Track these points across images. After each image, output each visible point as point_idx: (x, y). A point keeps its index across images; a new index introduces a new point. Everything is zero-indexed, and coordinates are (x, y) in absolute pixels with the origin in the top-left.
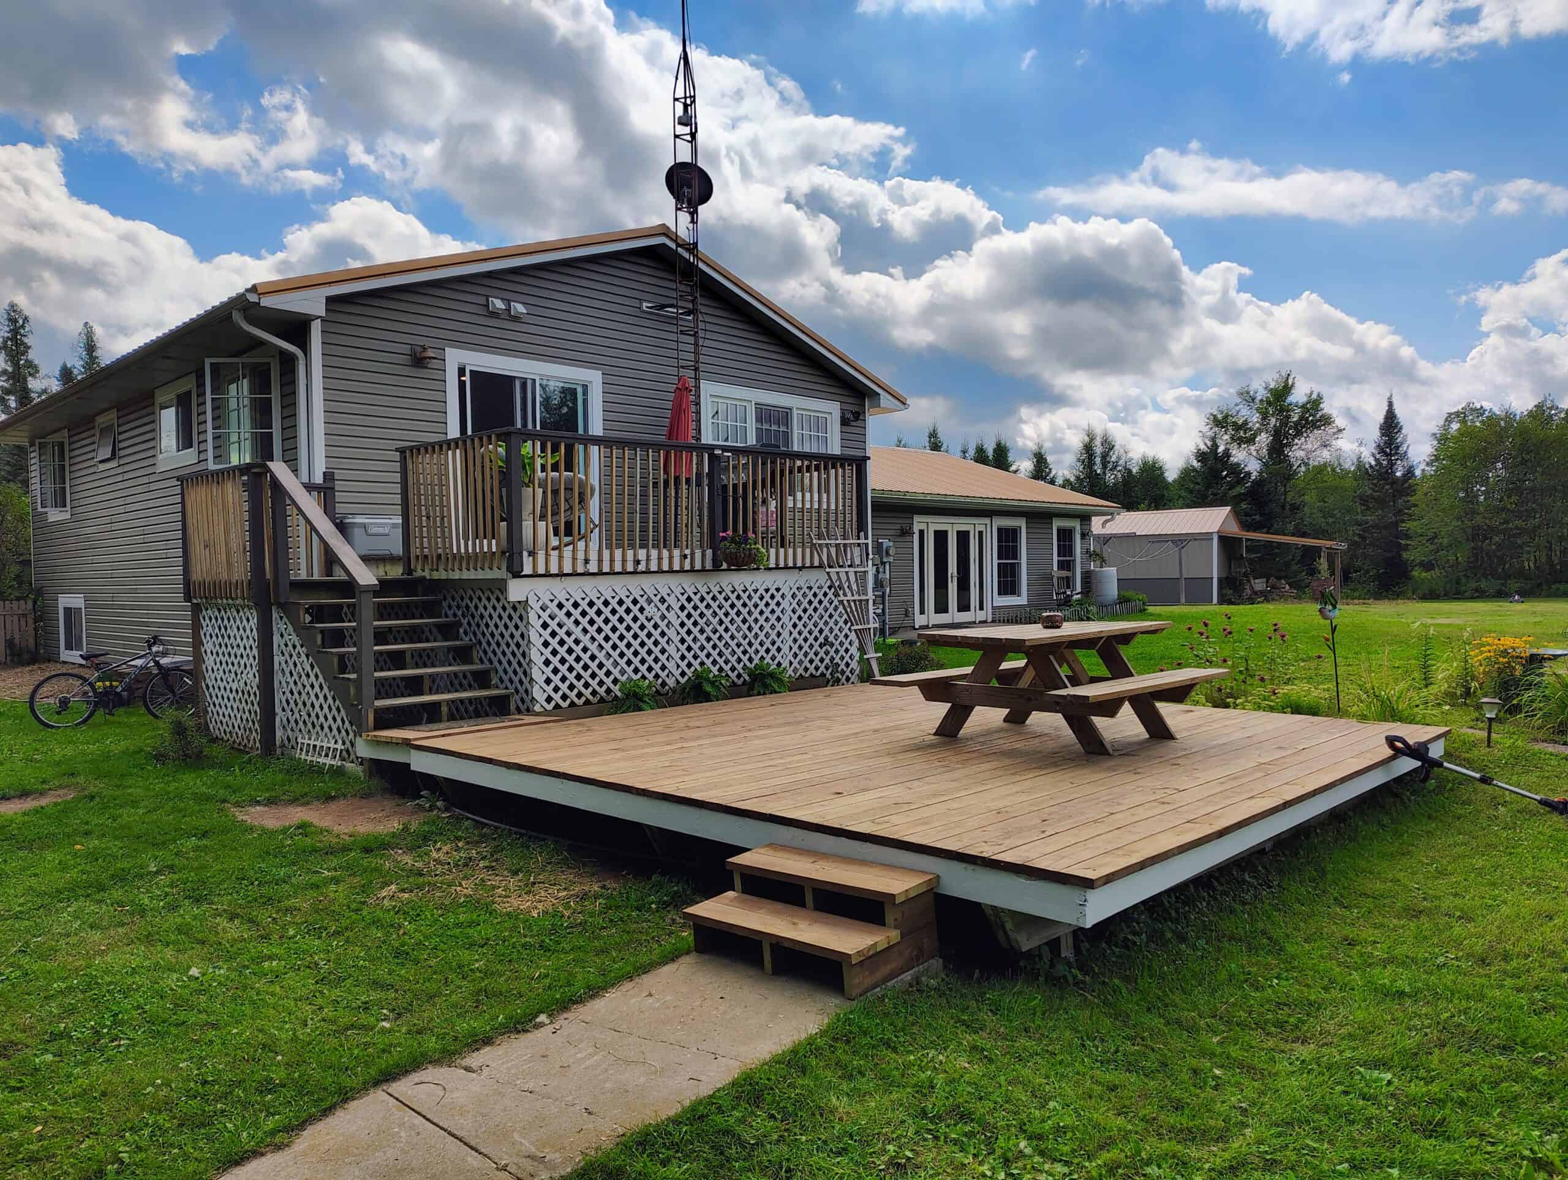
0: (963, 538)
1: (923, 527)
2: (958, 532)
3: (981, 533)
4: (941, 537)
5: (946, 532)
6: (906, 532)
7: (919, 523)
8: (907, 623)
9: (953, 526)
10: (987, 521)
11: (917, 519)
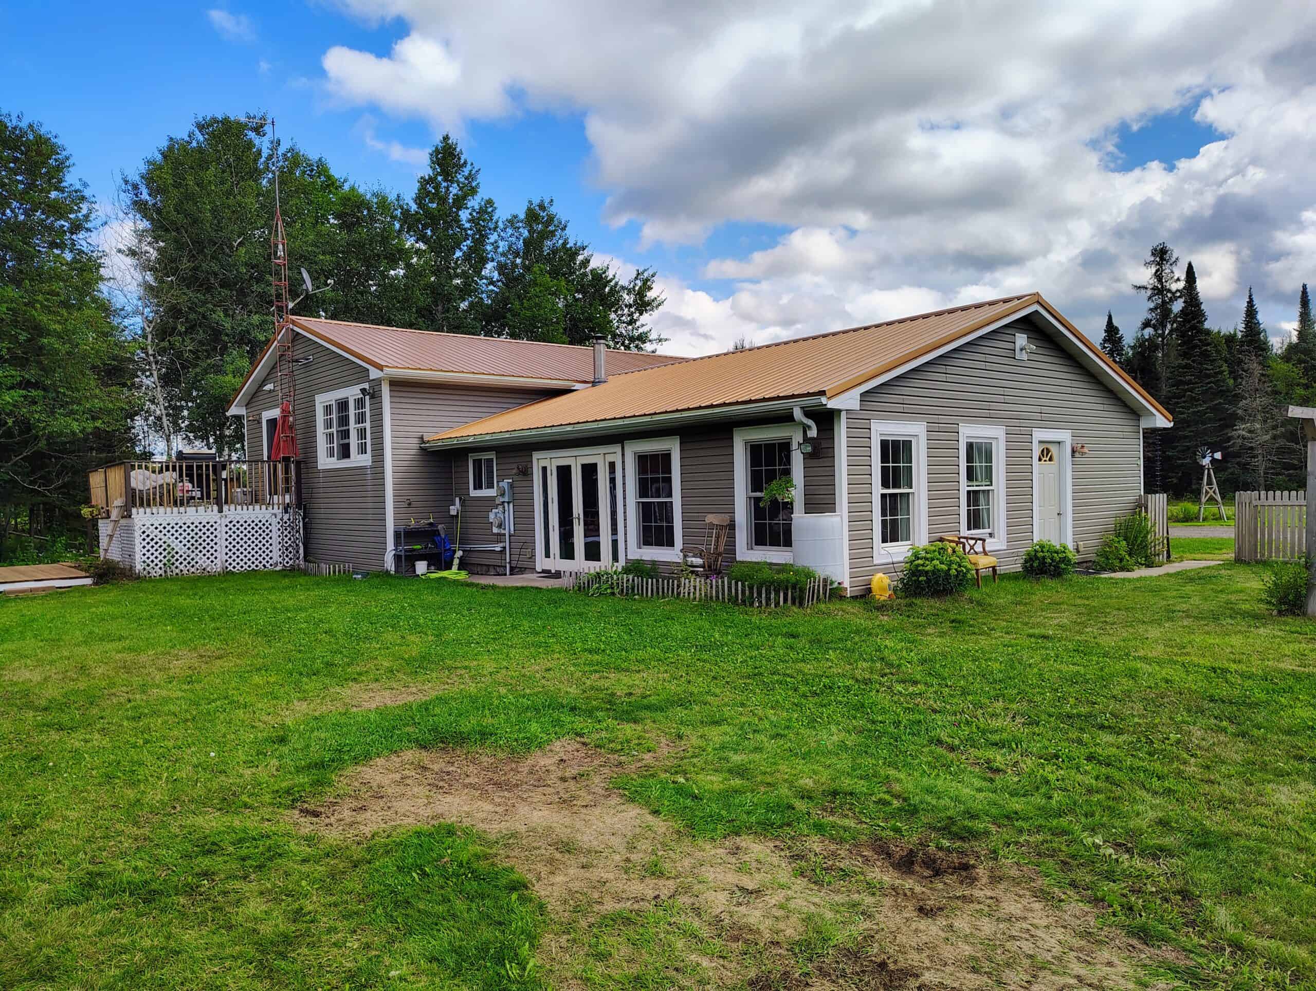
0: (589, 471)
1: (543, 463)
2: (584, 466)
3: (612, 465)
4: (564, 473)
5: (569, 467)
6: (526, 473)
7: (541, 460)
8: (530, 565)
9: (575, 459)
10: (617, 448)
11: (536, 455)
